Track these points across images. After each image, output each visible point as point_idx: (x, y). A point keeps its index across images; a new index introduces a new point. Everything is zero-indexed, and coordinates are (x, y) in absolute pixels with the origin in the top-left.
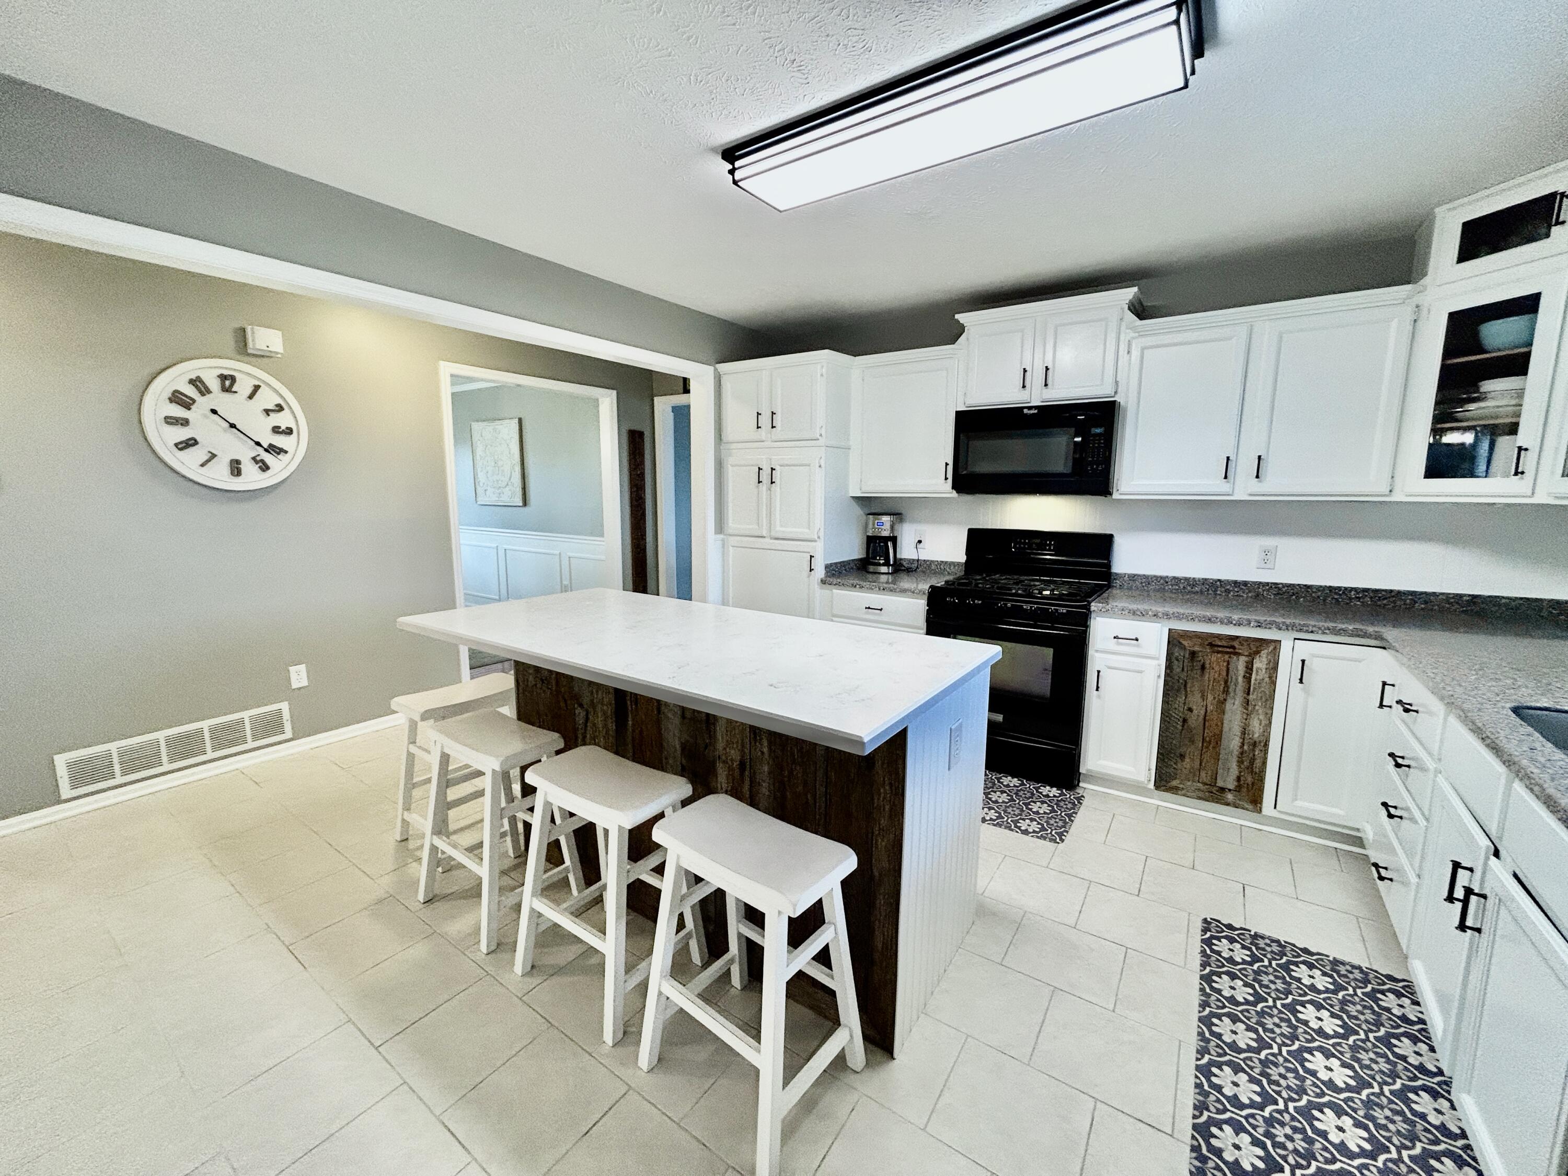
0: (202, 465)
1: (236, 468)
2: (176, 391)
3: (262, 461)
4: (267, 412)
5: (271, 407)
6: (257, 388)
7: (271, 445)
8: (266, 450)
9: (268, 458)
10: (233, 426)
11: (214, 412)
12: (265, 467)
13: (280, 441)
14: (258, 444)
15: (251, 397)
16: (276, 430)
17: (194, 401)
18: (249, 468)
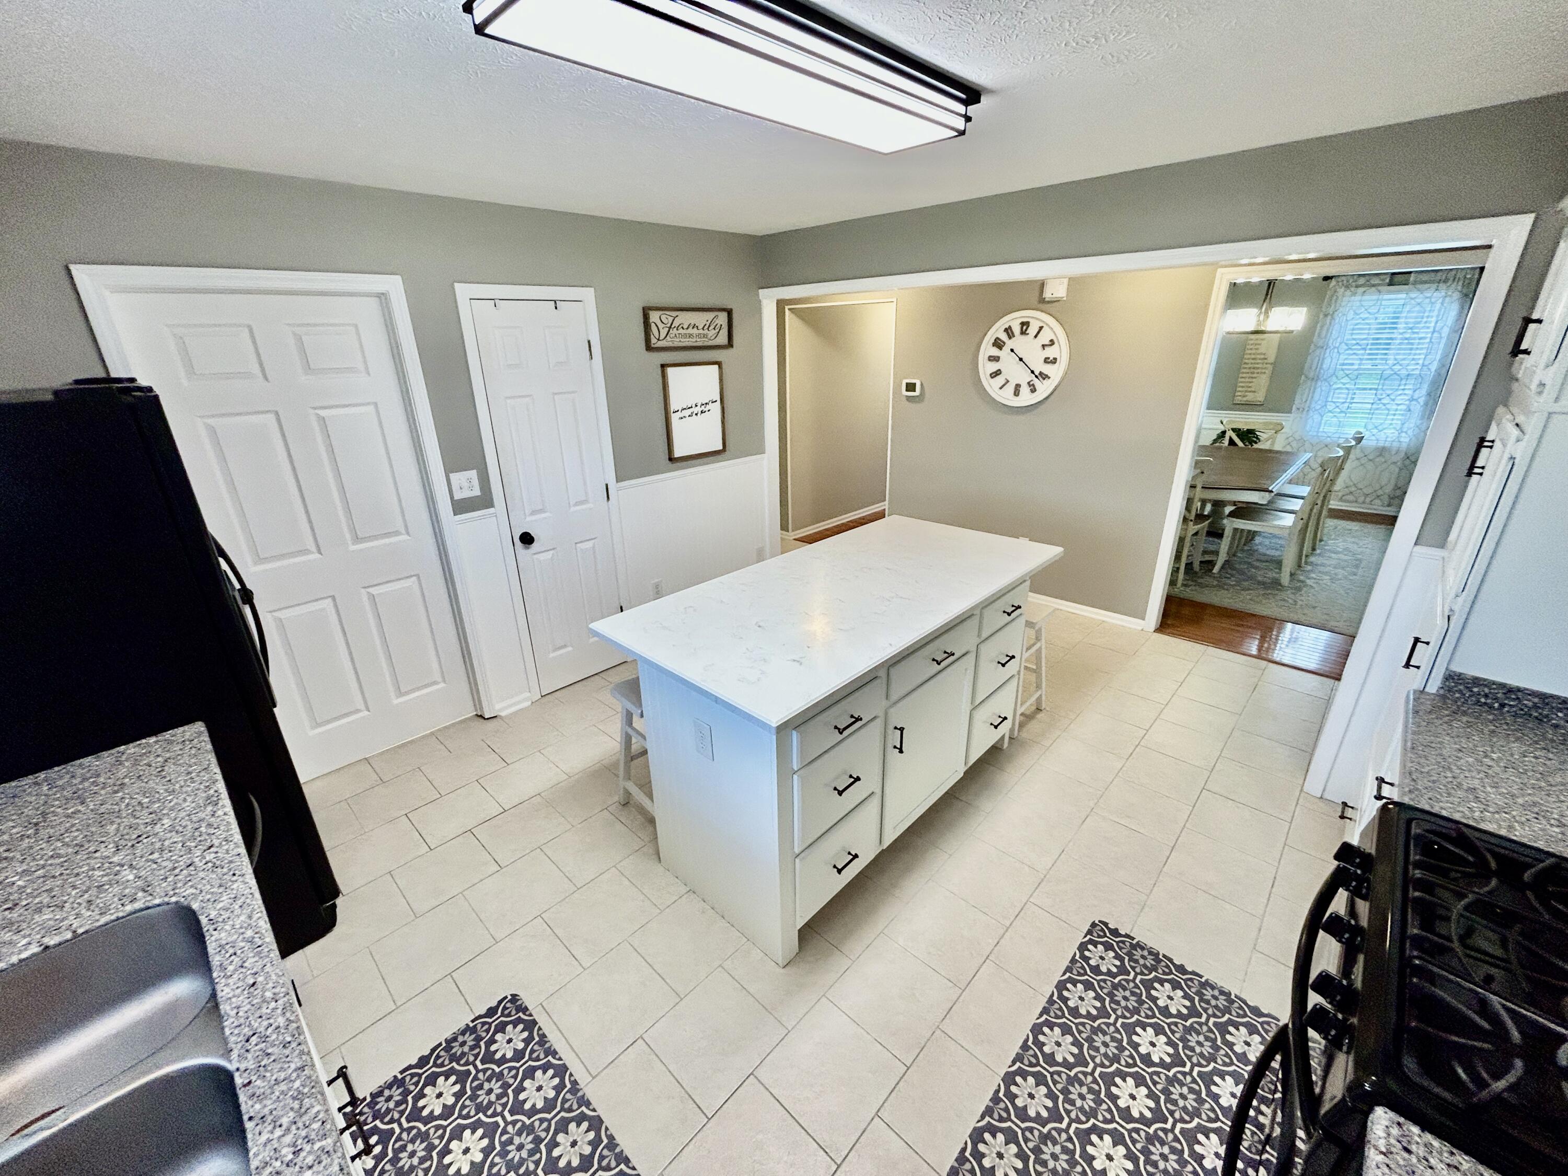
0: (1001, 388)
1: (1017, 391)
2: (997, 338)
3: (1033, 385)
4: (1044, 346)
5: (1047, 342)
6: (1041, 328)
7: (1041, 373)
8: (1036, 377)
9: (1036, 382)
10: (1021, 359)
11: (1012, 350)
12: (1033, 390)
13: (1047, 369)
14: (1033, 372)
15: (1036, 336)
16: (1047, 360)
17: (1004, 343)
18: (1025, 390)
